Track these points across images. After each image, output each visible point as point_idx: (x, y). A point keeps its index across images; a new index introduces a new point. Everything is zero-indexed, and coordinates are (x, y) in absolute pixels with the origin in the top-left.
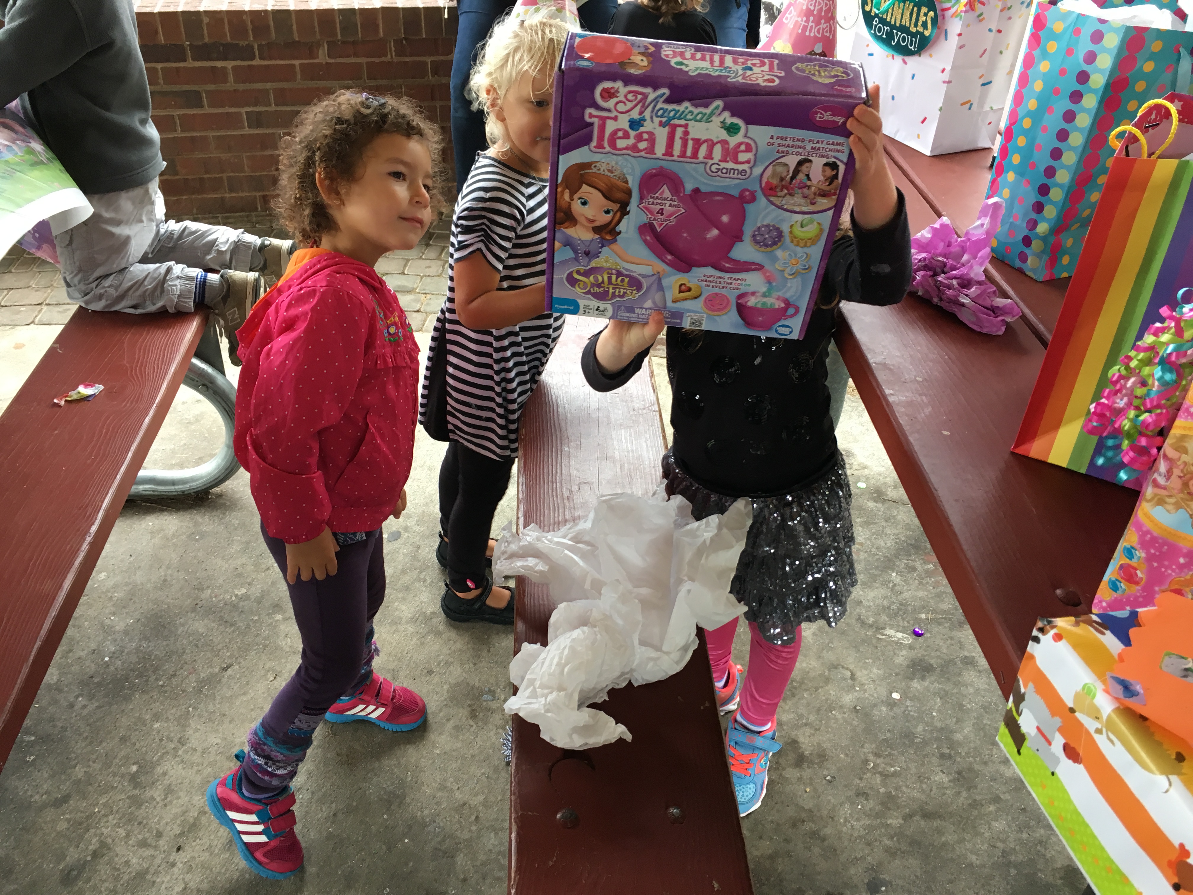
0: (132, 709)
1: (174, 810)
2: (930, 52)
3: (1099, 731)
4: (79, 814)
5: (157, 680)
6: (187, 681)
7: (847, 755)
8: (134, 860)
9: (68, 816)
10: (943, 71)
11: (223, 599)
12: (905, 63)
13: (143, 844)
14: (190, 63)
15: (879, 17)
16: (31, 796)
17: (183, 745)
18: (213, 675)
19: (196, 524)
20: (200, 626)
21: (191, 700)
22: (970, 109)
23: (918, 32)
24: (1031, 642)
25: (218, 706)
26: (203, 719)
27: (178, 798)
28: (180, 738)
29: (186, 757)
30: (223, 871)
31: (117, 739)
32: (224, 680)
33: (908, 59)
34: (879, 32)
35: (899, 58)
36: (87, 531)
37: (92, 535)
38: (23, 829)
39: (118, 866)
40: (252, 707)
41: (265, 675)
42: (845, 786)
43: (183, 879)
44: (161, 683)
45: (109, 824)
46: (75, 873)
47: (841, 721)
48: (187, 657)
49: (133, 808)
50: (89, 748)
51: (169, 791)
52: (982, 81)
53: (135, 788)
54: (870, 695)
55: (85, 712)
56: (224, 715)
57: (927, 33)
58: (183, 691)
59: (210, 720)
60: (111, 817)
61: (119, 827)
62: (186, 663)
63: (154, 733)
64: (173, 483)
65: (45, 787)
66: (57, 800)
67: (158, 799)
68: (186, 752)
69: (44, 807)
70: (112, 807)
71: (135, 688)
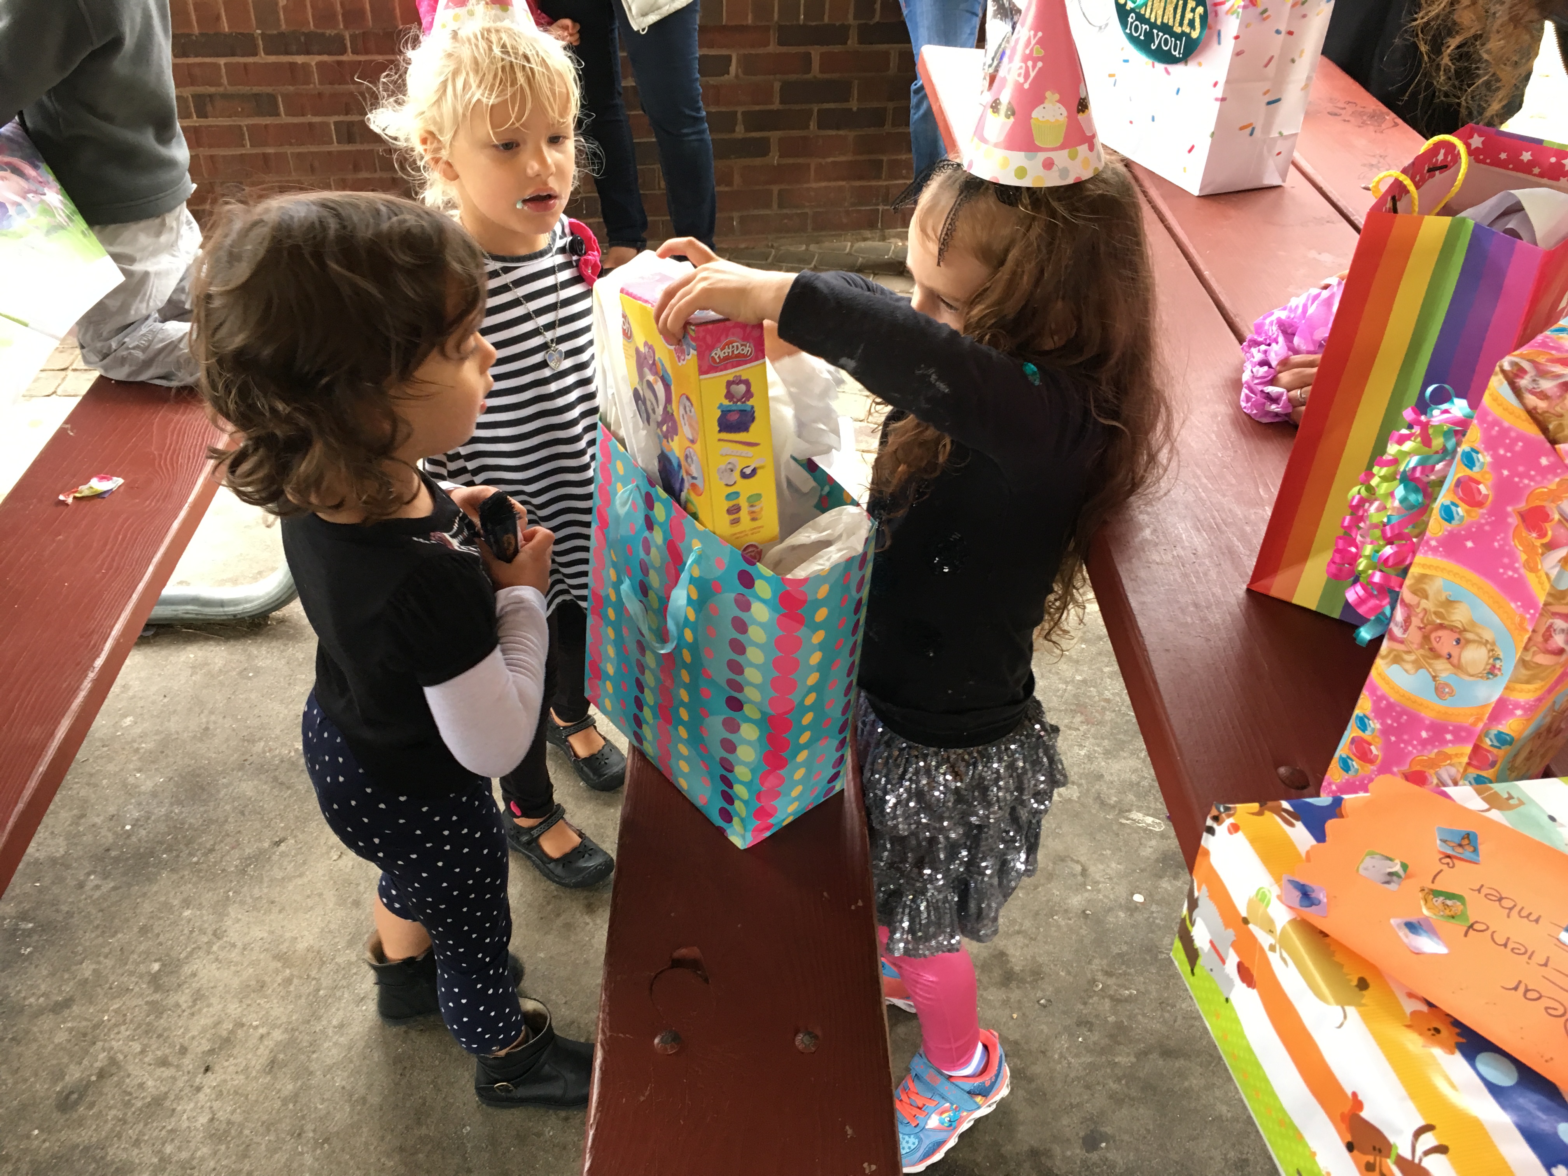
0: (156, 892)
1: (204, 1020)
2: (1201, 59)
3: (1272, 948)
4: (84, 1023)
5: (191, 855)
6: (228, 858)
7: (1069, 973)
8: (150, 1083)
9: (69, 1025)
10: (1215, 84)
11: (280, 754)
12: (1168, 72)
13: (164, 1062)
14: (263, 58)
15: (1136, 13)
16: (25, 998)
17: (219, 939)
18: (262, 852)
19: (250, 657)
20: (248, 788)
21: (231, 881)
22: (1251, 134)
23: (1183, 33)
24: (1205, 834)
25: (265, 890)
26: (246, 907)
27: (209, 1005)
28: (215, 931)
29: (222, 955)
30: (261, 1099)
31: (136, 930)
32: (275, 858)
33: (1172, 68)
34: (1136, 31)
35: (1160, 67)
36: (90, 665)
37: (97, 670)
38: (13, 1039)
39: (129, 1090)
40: (309, 892)
41: (328, 853)
42: (1064, 1013)
43: (211, 1108)
44: (195, 859)
45: (120, 1036)
46: (75, 1096)
47: (1065, 930)
48: (230, 827)
49: (152, 1017)
50: (100, 940)
51: (198, 997)
52: (1268, 98)
53: (156, 991)
54: (1105, 896)
55: (97, 894)
56: (273, 902)
57: (1195, 35)
58: (223, 871)
59: (255, 908)
60: (123, 1028)
61: (133, 1040)
63: (183, 922)
64: (222, 604)
65: (43, 987)
66: (57, 1004)
67: (184, 1006)
68: (222, 948)
69: (40, 1012)
70: (125, 1015)
71: (162, 865)
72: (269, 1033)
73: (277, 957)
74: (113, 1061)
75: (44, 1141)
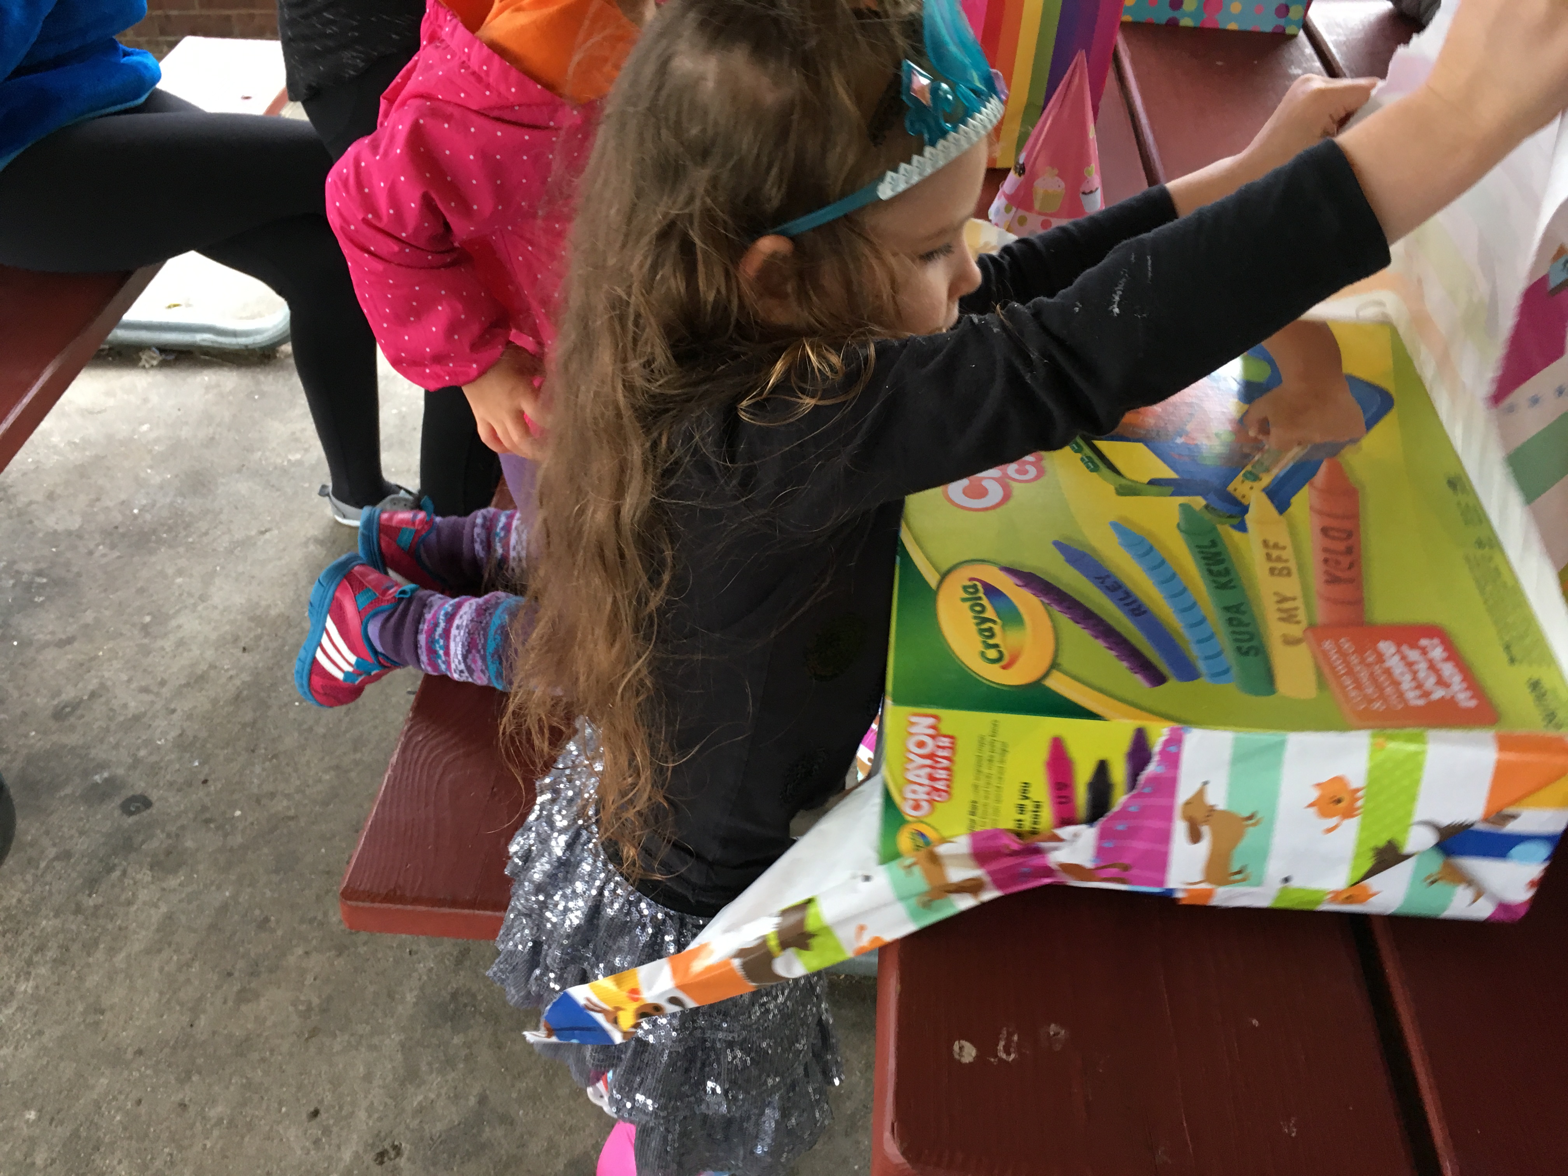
0: (155, 562)
1: (184, 661)
4: (82, 656)
5: (187, 536)
6: (219, 540)
8: (132, 704)
9: (70, 657)
11: (274, 463)
13: (145, 690)
16: (35, 634)
17: (203, 601)
18: (249, 538)
19: (258, 383)
20: (243, 487)
21: (219, 559)
25: (249, 568)
28: (202, 594)
29: (205, 613)
30: (224, 722)
31: (134, 589)
32: (260, 543)
38: (21, 664)
39: (114, 708)
43: (181, 726)
44: (190, 540)
45: (111, 668)
46: (68, 710)
48: (223, 517)
49: (140, 656)
50: (103, 595)
51: (181, 643)
53: (145, 637)
55: (104, 561)
58: (213, 550)
60: (114, 662)
61: (122, 671)
62: (221, 523)
63: (175, 587)
65: (51, 628)
66: (61, 640)
67: (168, 649)
68: (206, 608)
69: (46, 645)
70: (117, 653)
71: (160, 542)
72: (237, 675)
73: (251, 619)
74: (103, 686)
75: (40, 740)
